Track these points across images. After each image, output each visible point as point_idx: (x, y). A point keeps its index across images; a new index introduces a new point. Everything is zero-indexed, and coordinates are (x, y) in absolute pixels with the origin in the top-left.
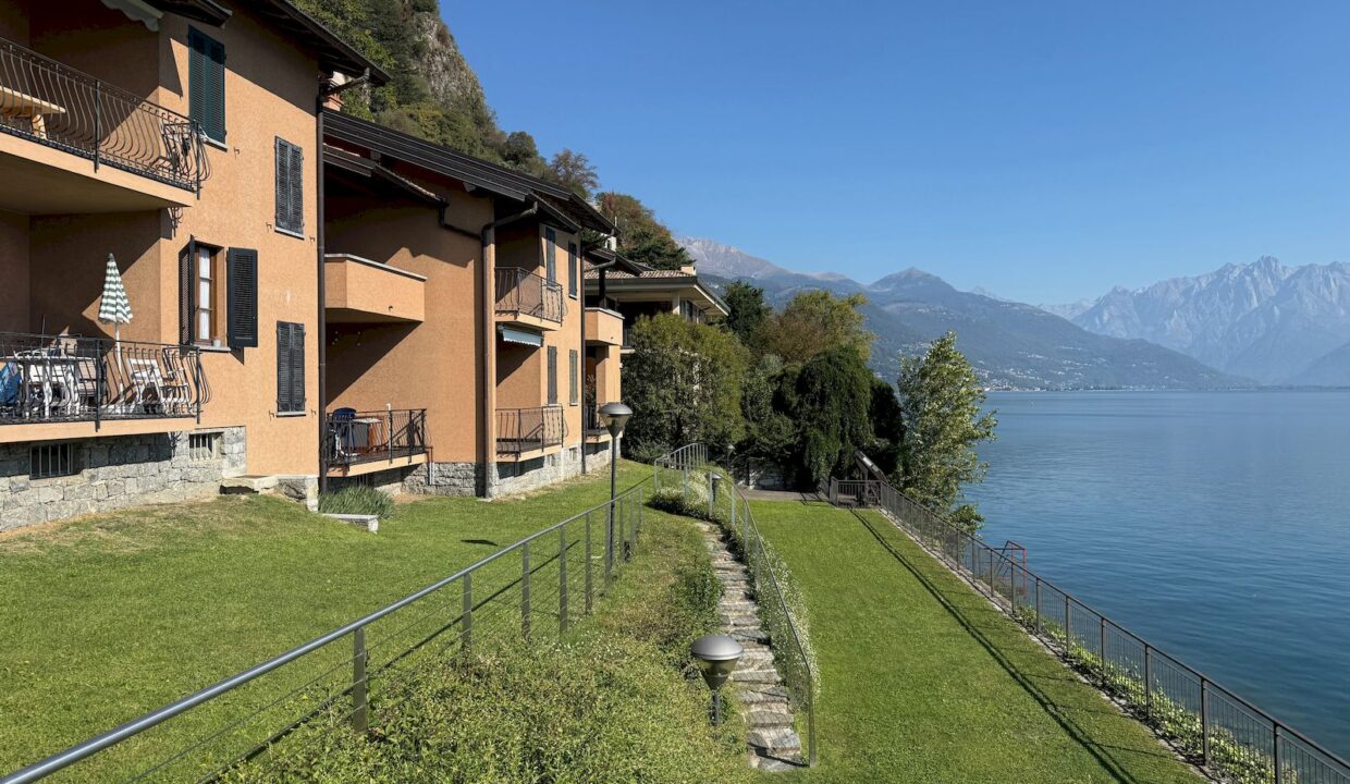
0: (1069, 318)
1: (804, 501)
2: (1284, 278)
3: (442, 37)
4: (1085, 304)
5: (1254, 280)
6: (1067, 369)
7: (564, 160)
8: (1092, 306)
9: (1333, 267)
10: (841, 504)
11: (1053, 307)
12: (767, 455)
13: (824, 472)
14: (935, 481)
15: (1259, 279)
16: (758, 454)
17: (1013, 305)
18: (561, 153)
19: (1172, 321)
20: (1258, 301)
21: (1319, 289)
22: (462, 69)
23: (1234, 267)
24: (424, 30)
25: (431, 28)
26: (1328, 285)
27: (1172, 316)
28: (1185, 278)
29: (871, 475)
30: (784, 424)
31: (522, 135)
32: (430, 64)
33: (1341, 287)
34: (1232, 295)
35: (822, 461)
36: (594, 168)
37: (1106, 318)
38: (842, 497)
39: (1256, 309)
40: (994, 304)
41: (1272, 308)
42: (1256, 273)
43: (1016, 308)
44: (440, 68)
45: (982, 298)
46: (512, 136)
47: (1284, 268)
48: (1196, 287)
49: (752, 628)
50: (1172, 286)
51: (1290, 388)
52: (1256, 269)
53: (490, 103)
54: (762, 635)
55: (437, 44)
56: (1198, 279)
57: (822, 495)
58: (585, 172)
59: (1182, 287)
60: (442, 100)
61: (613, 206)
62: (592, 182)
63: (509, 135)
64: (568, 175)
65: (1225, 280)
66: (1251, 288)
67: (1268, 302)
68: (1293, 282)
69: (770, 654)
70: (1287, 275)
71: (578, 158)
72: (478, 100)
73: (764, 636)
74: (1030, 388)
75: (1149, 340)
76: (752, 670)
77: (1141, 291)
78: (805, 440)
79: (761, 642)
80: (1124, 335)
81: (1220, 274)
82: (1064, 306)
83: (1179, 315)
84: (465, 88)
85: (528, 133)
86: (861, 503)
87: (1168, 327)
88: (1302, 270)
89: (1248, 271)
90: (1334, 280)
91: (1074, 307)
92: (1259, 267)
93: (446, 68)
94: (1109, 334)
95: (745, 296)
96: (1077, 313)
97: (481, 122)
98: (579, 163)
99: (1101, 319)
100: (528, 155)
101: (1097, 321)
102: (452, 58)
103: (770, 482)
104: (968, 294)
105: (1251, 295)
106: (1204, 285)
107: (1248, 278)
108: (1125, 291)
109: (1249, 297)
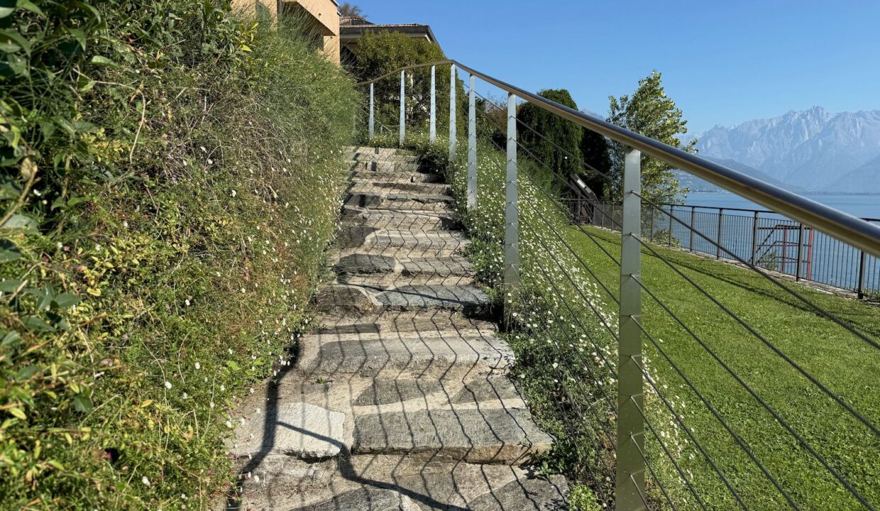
2: (827, 121)
4: (696, 135)
5: (807, 122)
8: (700, 137)
9: (860, 114)
15: (810, 121)
19: (752, 148)
20: (809, 136)
21: (849, 129)
23: (795, 113)
26: (855, 126)
27: (751, 145)
28: (762, 119)
29: (585, 194)
33: (863, 128)
34: (792, 132)
37: (709, 145)
39: (807, 141)
41: (818, 140)
42: (808, 117)
47: (827, 114)
48: (769, 125)
49: (453, 280)
50: (753, 125)
51: (825, 193)
52: (809, 114)
54: (482, 296)
56: (771, 120)
59: (760, 126)
65: (788, 121)
66: (805, 127)
67: (815, 137)
68: (832, 124)
69: (502, 346)
70: (829, 119)
73: (483, 298)
75: (736, 160)
76: (436, 401)
77: (733, 128)
79: (473, 312)
80: (720, 157)
81: (786, 117)
83: (757, 144)
87: (749, 152)
88: (839, 116)
89: (804, 116)
90: (859, 123)
92: (811, 113)
99: (706, 146)
101: (703, 148)
105: (805, 132)
106: (774, 124)
107: (803, 121)
108: (722, 128)
109: (803, 133)
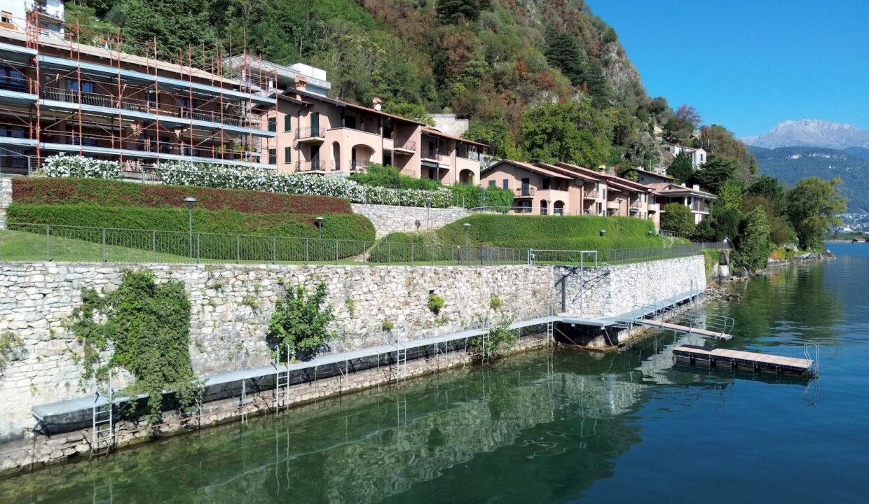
3: (619, 53)
7: (681, 111)
18: (681, 106)
22: (629, 68)
24: (610, 52)
25: (614, 50)
31: (660, 98)
32: (613, 69)
36: (699, 113)
44: (618, 70)
46: (655, 99)
53: (643, 83)
55: (617, 58)
58: (694, 115)
60: (619, 86)
61: (709, 134)
62: (697, 121)
63: (653, 98)
64: (685, 118)
71: (690, 108)
72: (637, 82)
84: (630, 78)
85: (663, 97)
93: (621, 69)
95: (767, 182)
97: (638, 93)
98: (691, 111)
100: (663, 109)
102: (624, 63)
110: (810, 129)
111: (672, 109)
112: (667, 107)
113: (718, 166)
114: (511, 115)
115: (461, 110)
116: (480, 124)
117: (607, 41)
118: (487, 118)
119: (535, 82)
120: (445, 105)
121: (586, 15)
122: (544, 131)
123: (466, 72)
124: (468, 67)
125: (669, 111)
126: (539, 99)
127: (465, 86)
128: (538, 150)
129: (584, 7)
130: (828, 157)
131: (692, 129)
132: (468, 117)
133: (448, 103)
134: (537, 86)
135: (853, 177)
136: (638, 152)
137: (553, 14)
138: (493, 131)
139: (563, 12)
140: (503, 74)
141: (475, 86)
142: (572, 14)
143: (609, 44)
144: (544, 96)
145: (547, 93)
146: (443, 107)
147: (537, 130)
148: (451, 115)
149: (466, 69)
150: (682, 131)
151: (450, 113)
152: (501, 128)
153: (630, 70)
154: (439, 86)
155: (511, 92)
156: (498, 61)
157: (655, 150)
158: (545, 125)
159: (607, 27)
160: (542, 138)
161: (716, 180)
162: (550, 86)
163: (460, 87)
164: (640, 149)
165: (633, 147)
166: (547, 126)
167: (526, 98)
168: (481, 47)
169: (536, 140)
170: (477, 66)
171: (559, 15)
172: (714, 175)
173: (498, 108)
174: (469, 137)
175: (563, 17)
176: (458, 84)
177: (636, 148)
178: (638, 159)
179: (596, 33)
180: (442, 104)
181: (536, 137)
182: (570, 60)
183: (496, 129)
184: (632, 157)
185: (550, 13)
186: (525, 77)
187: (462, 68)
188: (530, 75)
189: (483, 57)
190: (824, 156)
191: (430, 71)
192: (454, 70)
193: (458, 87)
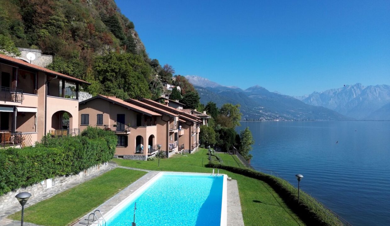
0: (301, 100)
1: (225, 154)
3: (135, 35)
4: (306, 96)
5: (354, 89)
6: (301, 114)
7: (166, 67)
8: (308, 97)
9: (377, 86)
10: (230, 154)
11: (297, 97)
12: (219, 146)
13: (228, 149)
14: (245, 151)
15: (356, 90)
16: (218, 146)
17: (285, 96)
18: (165, 65)
19: (331, 101)
20: (356, 95)
21: (373, 93)
22: (140, 43)
23: (349, 86)
24: (131, 33)
25: (133, 33)
26: (375, 91)
27: (330, 100)
28: (334, 89)
29: (235, 150)
30: (222, 141)
31: (155, 60)
33: (379, 92)
34: (348, 94)
35: (228, 147)
36: (174, 69)
37: (312, 100)
38: (230, 153)
39: (355, 98)
40: (280, 96)
41: (359, 98)
42: (355, 88)
43: (286, 97)
45: (277, 94)
46: (153, 60)
47: (363, 86)
48: (338, 91)
50: (331, 91)
51: (365, 120)
55: (135, 37)
56: (338, 89)
57: (228, 153)
58: (172, 70)
59: (334, 92)
61: (179, 79)
62: (173, 72)
64: (168, 70)
65: (346, 90)
66: (354, 92)
67: (358, 96)
68: (366, 90)
70: (364, 88)
71: (170, 66)
72: (144, 51)
74: (290, 120)
75: (324, 106)
77: (322, 93)
78: (225, 144)
80: (317, 105)
82: (300, 97)
83: (333, 100)
84: (141, 48)
85: (157, 59)
86: (233, 154)
87: (330, 103)
88: (368, 87)
89: (353, 87)
90: (377, 90)
91: (303, 97)
92: (356, 86)
94: (312, 105)
96: (304, 98)
97: (145, 56)
98: (170, 68)
99: (310, 100)
100: (157, 65)
101: (309, 101)
102: (138, 40)
103: (219, 150)
104: (273, 93)
105: (354, 94)
106: (340, 91)
107: (353, 89)
108: (317, 93)
110: (195, 79)
111: (161, 66)
112: (159, 64)
113: (193, 96)
114: (85, 57)
115: (46, 48)
116: (62, 60)
117: (129, 28)
118: (68, 57)
119: (101, 39)
120: (33, 44)
121: (118, 13)
122: (113, 71)
123: (50, 23)
124: (51, 20)
125: (160, 66)
126: (103, 50)
127: (49, 33)
128: (109, 83)
129: (117, 9)
130: (201, 90)
131: (171, 76)
132: (52, 54)
133: (35, 42)
134: (102, 41)
135: (209, 98)
136: (154, 86)
137: (102, 8)
138: (72, 66)
139: (107, 8)
140: (78, 29)
141: (57, 34)
142: (111, 10)
143: (130, 29)
144: (106, 48)
145: (108, 47)
146: (30, 45)
147: (109, 69)
148: (38, 51)
149: (50, 21)
150: (168, 76)
151: (36, 49)
152: (78, 64)
153: (141, 44)
154: (28, 29)
155: (84, 42)
156: (74, 21)
157: (161, 86)
158: (113, 66)
159: (129, 21)
160: (111, 75)
161: (192, 103)
162: (110, 43)
163: (46, 33)
164: (156, 85)
165: (152, 83)
166: (115, 67)
167: (94, 47)
168: (61, 9)
169: (108, 76)
170: (58, 20)
171: (105, 9)
172: (191, 101)
173: (76, 51)
174: (53, 69)
175: (107, 11)
176: (43, 30)
177: (154, 84)
178: (154, 90)
179: (124, 23)
180: (30, 42)
181: (107, 74)
182: (117, 31)
183: (75, 65)
184: (152, 89)
185: (100, 7)
186: (94, 34)
187: (46, 20)
188: (97, 33)
189: (63, 16)
190: (200, 90)
191: (20, 17)
192: (40, 20)
193: (43, 32)
